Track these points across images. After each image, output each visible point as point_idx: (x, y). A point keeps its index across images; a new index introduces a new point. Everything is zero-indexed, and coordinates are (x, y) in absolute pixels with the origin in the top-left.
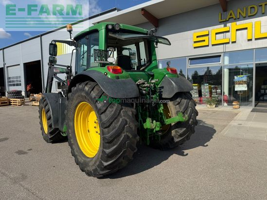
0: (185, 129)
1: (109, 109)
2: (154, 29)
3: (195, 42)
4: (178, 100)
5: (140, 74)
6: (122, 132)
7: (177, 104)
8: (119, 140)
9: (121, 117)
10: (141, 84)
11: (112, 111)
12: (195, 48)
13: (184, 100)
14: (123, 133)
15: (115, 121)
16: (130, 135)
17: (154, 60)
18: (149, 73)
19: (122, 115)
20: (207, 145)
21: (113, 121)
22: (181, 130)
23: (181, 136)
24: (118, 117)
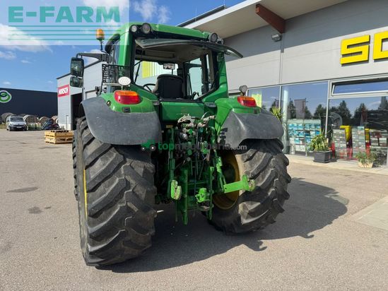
0: (258, 204)
1: (99, 162)
2: (277, 36)
3: (344, 56)
4: (250, 153)
5: (188, 106)
6: (116, 201)
7: (247, 160)
8: (110, 214)
9: (120, 176)
10: (184, 122)
11: (104, 165)
12: (344, 65)
13: (261, 153)
14: (120, 203)
15: (107, 182)
16: (133, 207)
17: (222, 84)
18: (207, 104)
19: (123, 172)
20: (312, 236)
21: (103, 181)
22: (252, 204)
23: (251, 214)
24: (114, 176)
